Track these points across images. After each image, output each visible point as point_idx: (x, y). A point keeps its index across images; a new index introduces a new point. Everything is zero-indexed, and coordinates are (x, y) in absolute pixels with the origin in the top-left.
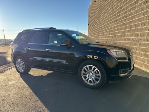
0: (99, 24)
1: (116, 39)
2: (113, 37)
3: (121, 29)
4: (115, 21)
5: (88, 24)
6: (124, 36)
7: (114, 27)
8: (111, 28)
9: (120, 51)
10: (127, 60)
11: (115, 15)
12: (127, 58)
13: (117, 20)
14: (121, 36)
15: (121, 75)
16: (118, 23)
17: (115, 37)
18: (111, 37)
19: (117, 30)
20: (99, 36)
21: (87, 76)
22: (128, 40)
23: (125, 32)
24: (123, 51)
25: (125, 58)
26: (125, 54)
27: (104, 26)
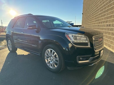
0: (89, 13)
1: (100, 25)
2: (97, 23)
3: (104, 15)
4: (100, 9)
5: (83, 14)
6: (107, 22)
7: (99, 14)
8: (97, 15)
9: (80, 36)
10: (89, 46)
11: (101, 3)
12: (89, 44)
13: (102, 7)
14: (104, 22)
15: (80, 62)
16: (102, 10)
17: (100, 23)
18: (96, 23)
19: (102, 16)
20: (88, 23)
21: (49, 59)
22: (109, 25)
23: (108, 18)
24: (83, 36)
25: (86, 44)
26: (87, 39)
27: (93, 14)
